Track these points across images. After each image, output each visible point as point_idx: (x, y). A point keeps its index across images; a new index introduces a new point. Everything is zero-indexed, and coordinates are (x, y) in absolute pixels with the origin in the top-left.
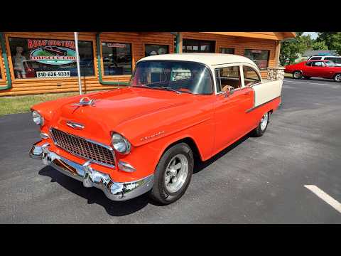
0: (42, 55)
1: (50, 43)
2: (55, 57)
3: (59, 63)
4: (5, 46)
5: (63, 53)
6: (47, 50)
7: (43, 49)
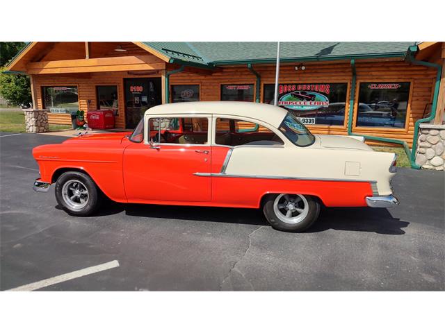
0: (290, 99)
1: (300, 87)
2: (302, 103)
3: (305, 108)
4: (260, 92)
5: (311, 98)
6: (295, 96)
7: (292, 94)
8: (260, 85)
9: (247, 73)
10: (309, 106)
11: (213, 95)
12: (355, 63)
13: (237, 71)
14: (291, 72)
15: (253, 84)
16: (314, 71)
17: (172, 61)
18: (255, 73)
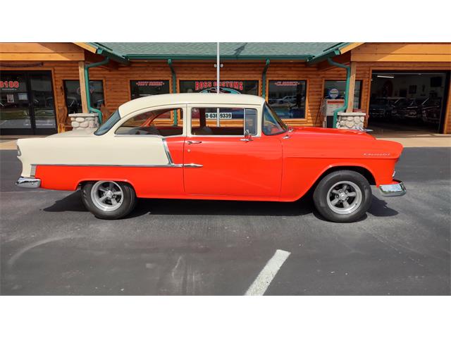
1: (215, 84)
4: (176, 88)
7: (208, 91)
8: (176, 81)
11: (122, 91)
12: (271, 63)
13: (148, 66)
15: (168, 81)
16: (229, 69)
17: (99, 52)
18: (172, 69)
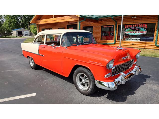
0: (129, 31)
1: (134, 26)
2: (135, 32)
4: (117, 28)
5: (139, 30)
6: (132, 29)
7: (130, 29)
8: (117, 25)
9: (111, 21)
10: (137, 33)
11: (98, 30)
13: (108, 20)
14: (130, 19)
15: (114, 25)
16: (140, 18)
17: (81, 17)
18: (115, 21)
